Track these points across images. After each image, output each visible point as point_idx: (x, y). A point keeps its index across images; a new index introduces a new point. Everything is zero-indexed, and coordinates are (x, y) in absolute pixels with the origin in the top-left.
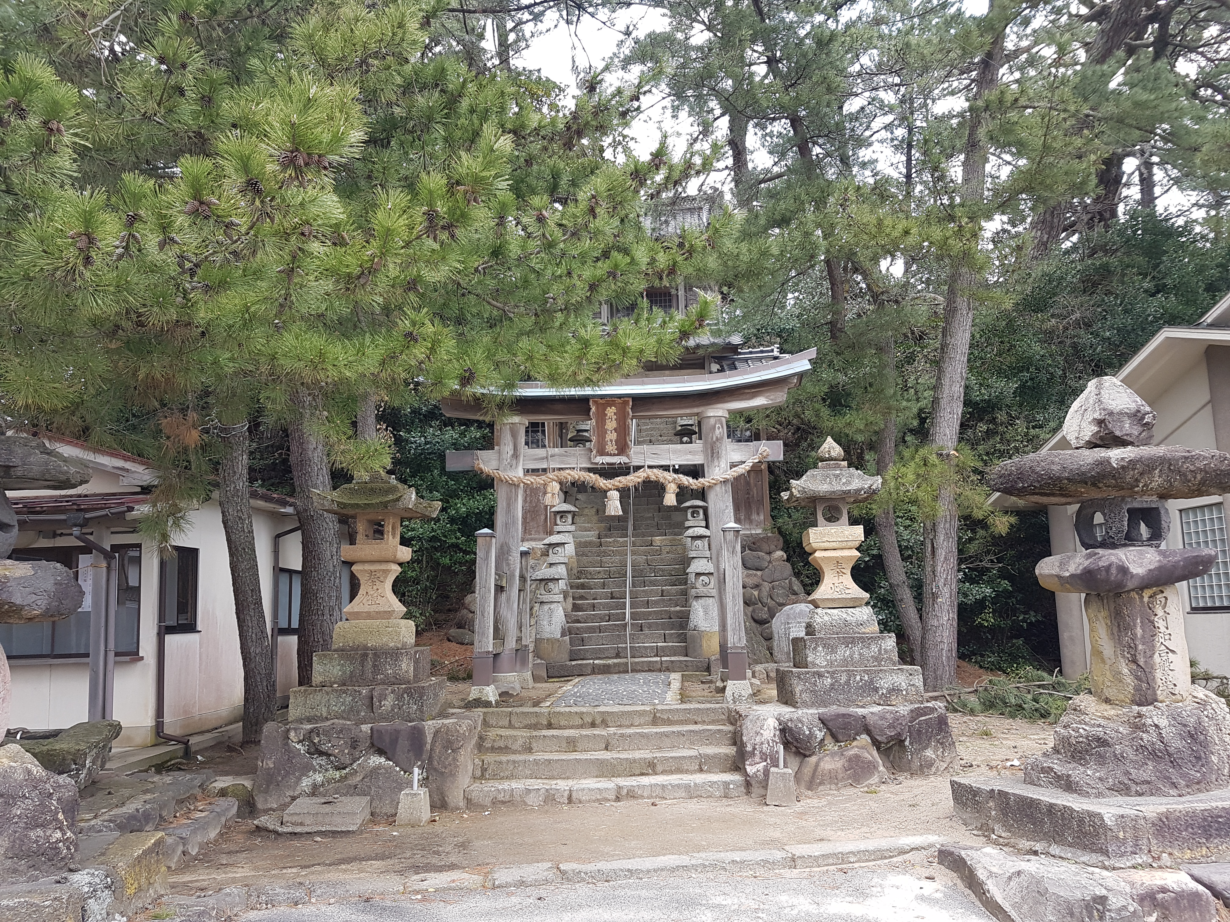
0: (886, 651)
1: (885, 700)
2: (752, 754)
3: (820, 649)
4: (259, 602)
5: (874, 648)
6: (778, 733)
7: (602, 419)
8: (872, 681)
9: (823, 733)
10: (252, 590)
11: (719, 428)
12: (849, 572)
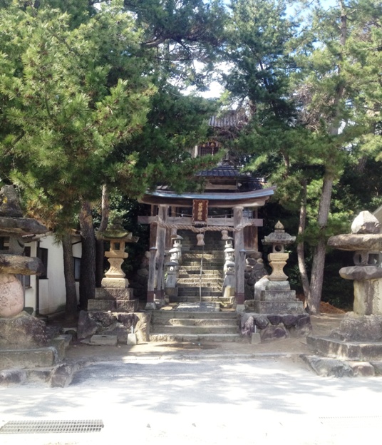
0: (292, 296)
1: (290, 312)
2: (244, 328)
3: (270, 295)
5: (288, 295)
6: (253, 321)
7: (197, 207)
8: (286, 306)
9: (268, 322)
11: (240, 213)
12: (282, 269)
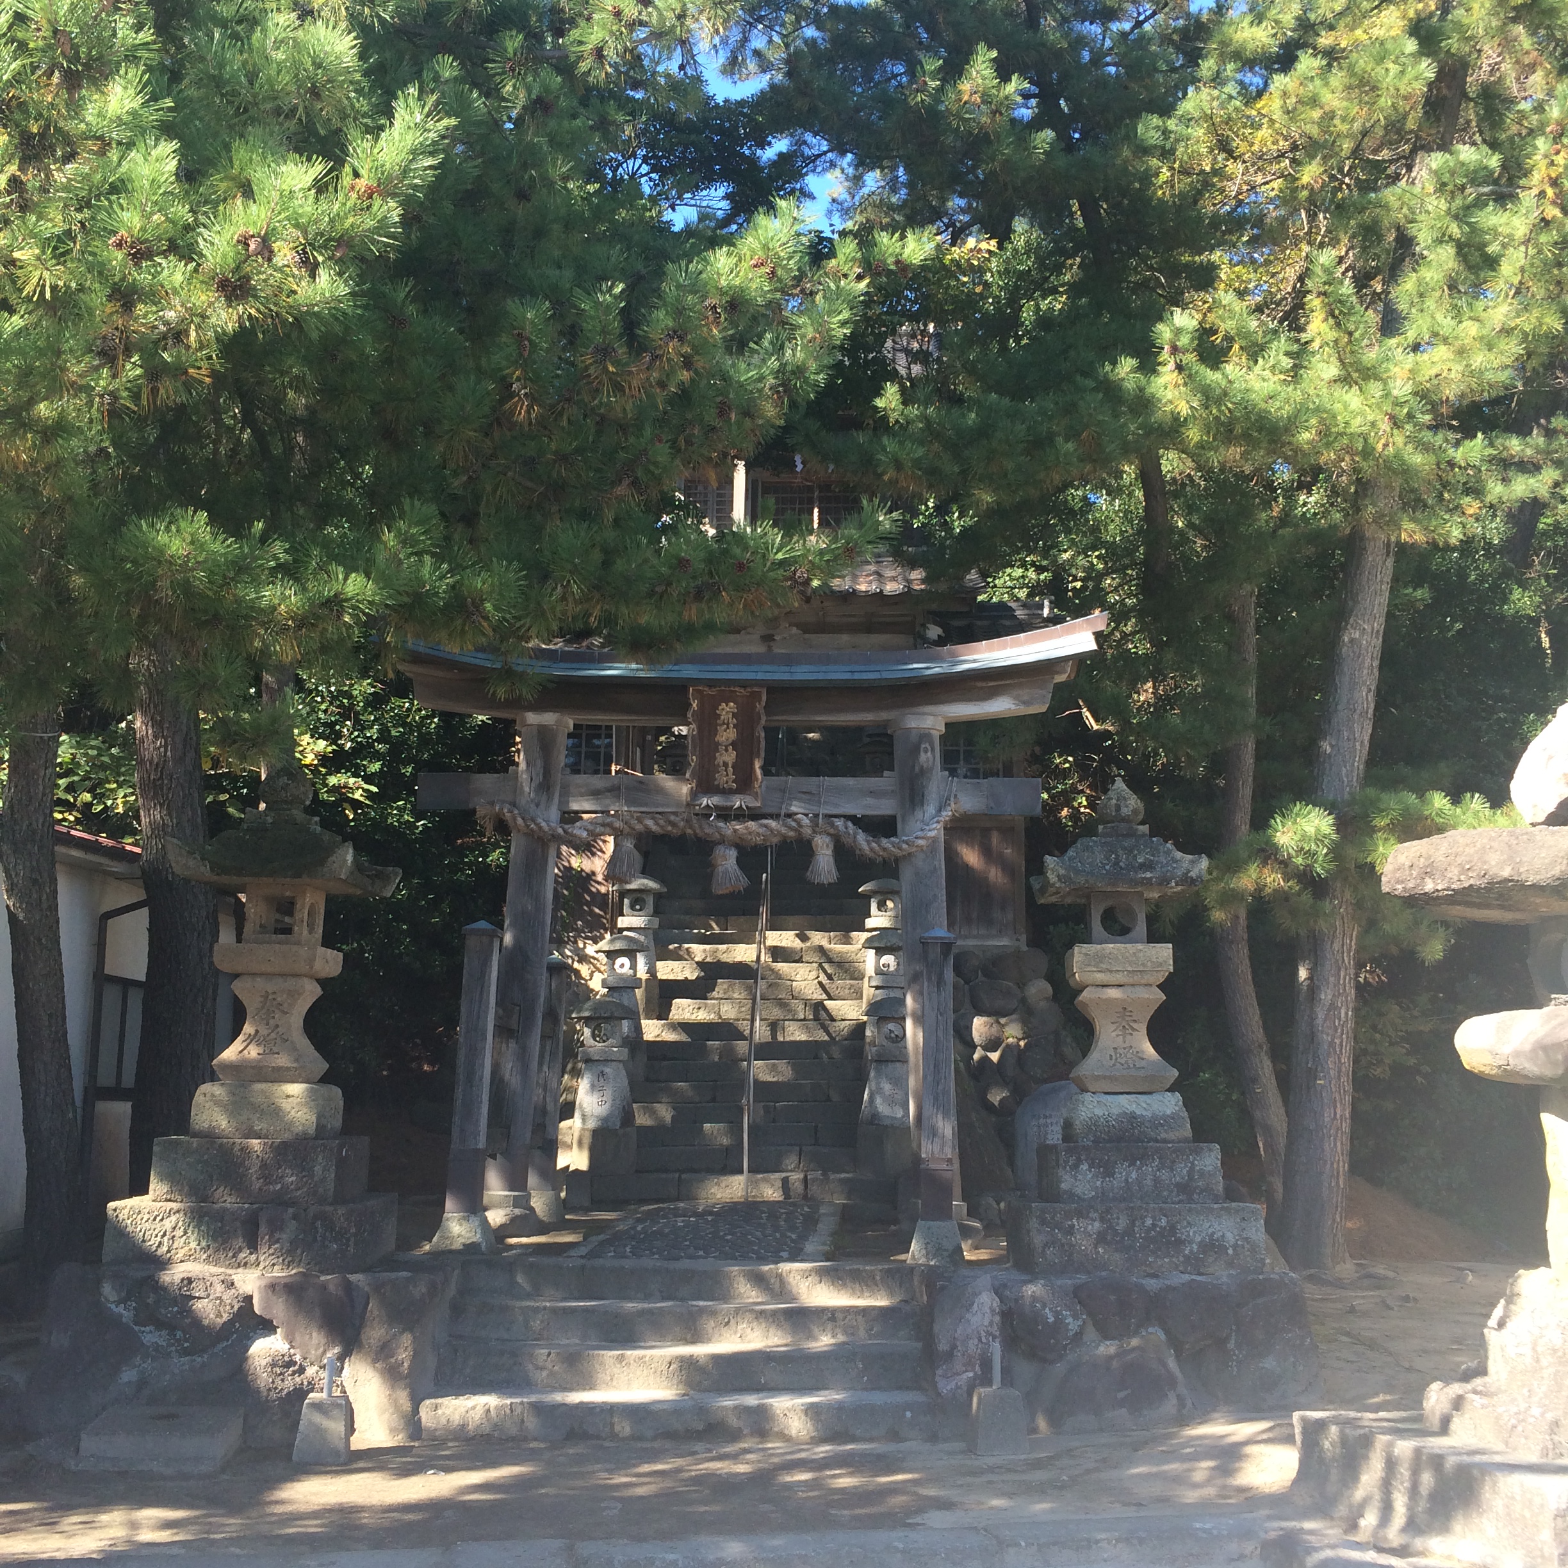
0: (1202, 1174)
1: (1195, 1263)
2: (950, 1355)
3: (1085, 1167)
4: (62, 1037)
5: (1182, 1171)
6: (997, 1319)
7: (708, 723)
8: (1172, 1228)
9: (1080, 1322)
10: (50, 1016)
11: (926, 752)
12: (1143, 1028)
